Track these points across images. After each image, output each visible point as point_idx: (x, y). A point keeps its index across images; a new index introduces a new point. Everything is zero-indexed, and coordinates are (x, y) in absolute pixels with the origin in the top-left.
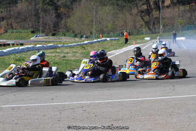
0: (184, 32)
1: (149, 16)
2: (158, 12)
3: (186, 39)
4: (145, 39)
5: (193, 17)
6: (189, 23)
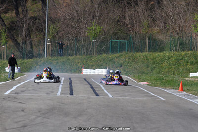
2: (40, 5)
3: (108, 73)
5: (127, 21)
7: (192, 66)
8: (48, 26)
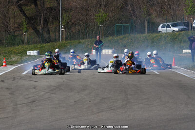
0: (110, 38)
1: (36, 5)
3: (114, 53)
4: (28, 53)
6: (119, 19)
7: (185, 44)
8: (62, 15)
